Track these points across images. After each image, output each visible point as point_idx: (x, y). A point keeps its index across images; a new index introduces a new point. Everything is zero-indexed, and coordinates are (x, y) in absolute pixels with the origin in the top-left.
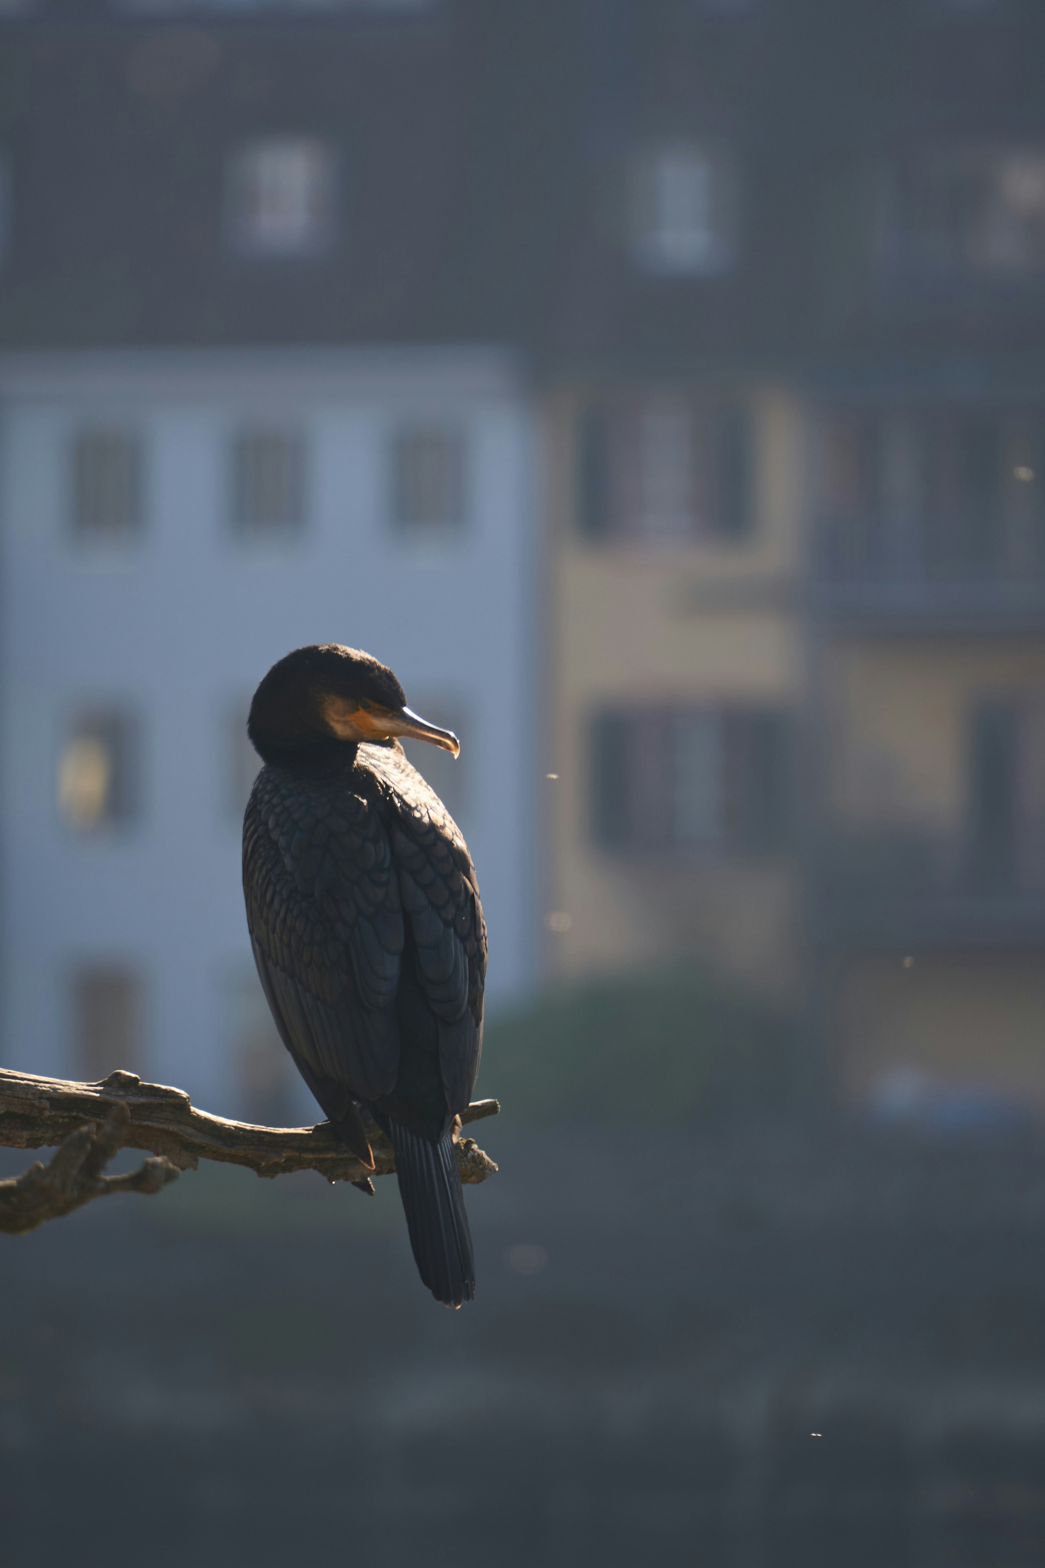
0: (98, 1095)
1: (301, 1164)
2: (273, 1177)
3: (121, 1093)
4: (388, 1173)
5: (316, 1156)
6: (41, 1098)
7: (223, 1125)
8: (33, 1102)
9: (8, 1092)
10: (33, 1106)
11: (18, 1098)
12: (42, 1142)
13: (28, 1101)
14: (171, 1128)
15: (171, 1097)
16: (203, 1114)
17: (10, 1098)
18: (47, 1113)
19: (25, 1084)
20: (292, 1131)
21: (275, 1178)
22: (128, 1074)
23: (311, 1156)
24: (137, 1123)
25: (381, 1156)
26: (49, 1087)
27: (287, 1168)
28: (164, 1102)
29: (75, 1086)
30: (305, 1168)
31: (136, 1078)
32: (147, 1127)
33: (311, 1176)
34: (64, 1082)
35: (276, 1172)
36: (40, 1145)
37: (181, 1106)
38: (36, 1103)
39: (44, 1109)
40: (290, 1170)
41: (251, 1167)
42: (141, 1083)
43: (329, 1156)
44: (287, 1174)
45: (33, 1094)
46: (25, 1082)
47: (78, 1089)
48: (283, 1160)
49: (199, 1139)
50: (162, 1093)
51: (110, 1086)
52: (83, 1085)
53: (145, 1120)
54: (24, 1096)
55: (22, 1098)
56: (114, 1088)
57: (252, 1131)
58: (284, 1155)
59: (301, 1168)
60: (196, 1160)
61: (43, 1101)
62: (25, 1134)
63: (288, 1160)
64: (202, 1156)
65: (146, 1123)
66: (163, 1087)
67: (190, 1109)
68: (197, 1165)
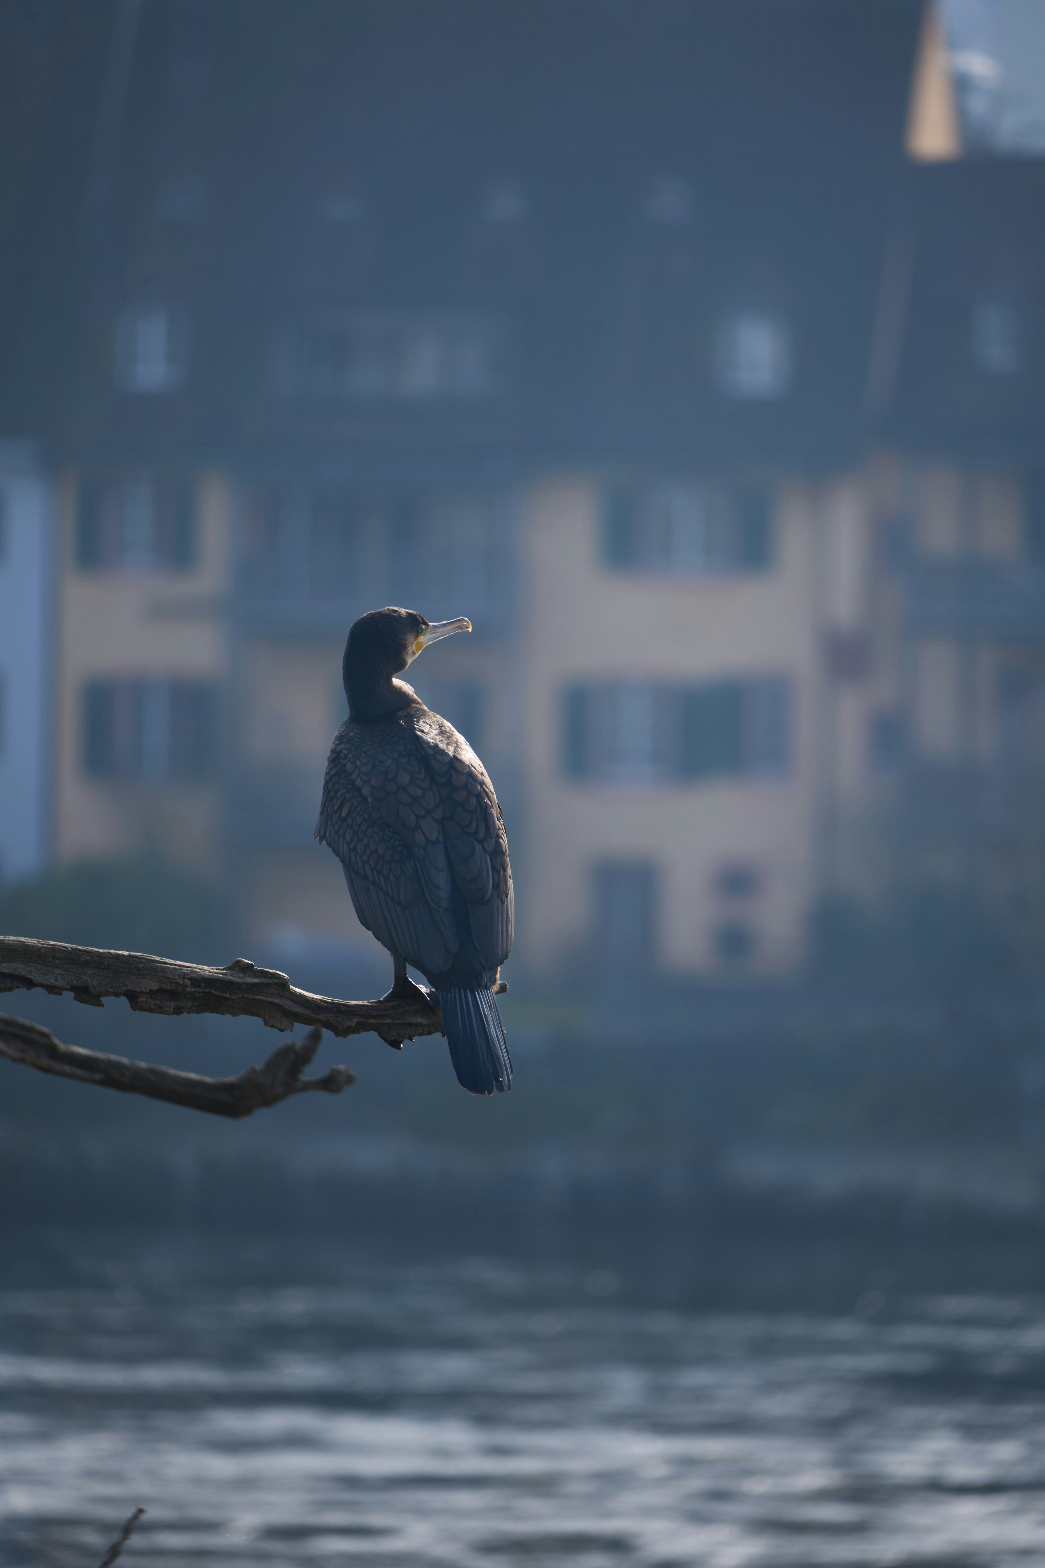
0: (221, 976)
1: (366, 1027)
2: (345, 1037)
3: (241, 975)
4: (427, 1034)
5: (377, 1021)
6: (184, 978)
7: (313, 998)
8: (179, 981)
9: (161, 974)
10: (178, 984)
11: (168, 978)
12: (183, 1010)
13: (175, 981)
14: (276, 1001)
15: (276, 978)
16: (298, 990)
17: (162, 978)
18: (188, 989)
19: (173, 968)
20: (360, 1003)
21: (347, 1037)
22: (246, 961)
23: (373, 1021)
24: (251, 997)
25: (423, 1022)
26: (190, 970)
27: (356, 1030)
28: (271, 982)
29: (208, 969)
30: (368, 1031)
31: (252, 964)
32: (259, 1000)
33: (371, 1037)
34: (200, 966)
35: (348, 1034)
36: (182, 1013)
37: (283, 985)
38: (181, 981)
39: (187, 986)
40: (358, 1032)
41: (330, 1029)
42: (255, 968)
43: (387, 1021)
44: (356, 1035)
45: (179, 975)
46: (173, 966)
47: (210, 972)
48: (354, 1025)
49: (296, 1008)
50: (270, 976)
51: (233, 970)
52: (213, 969)
53: (257, 995)
54: (171, 977)
55: (170, 978)
56: (236, 971)
57: (333, 1003)
58: (355, 1020)
59: (365, 1031)
60: (293, 1025)
61: (186, 980)
62: (172, 1004)
63: (358, 1024)
64: (296, 1022)
65: (258, 997)
66: (271, 971)
67: (289, 987)
68: (293, 1027)
